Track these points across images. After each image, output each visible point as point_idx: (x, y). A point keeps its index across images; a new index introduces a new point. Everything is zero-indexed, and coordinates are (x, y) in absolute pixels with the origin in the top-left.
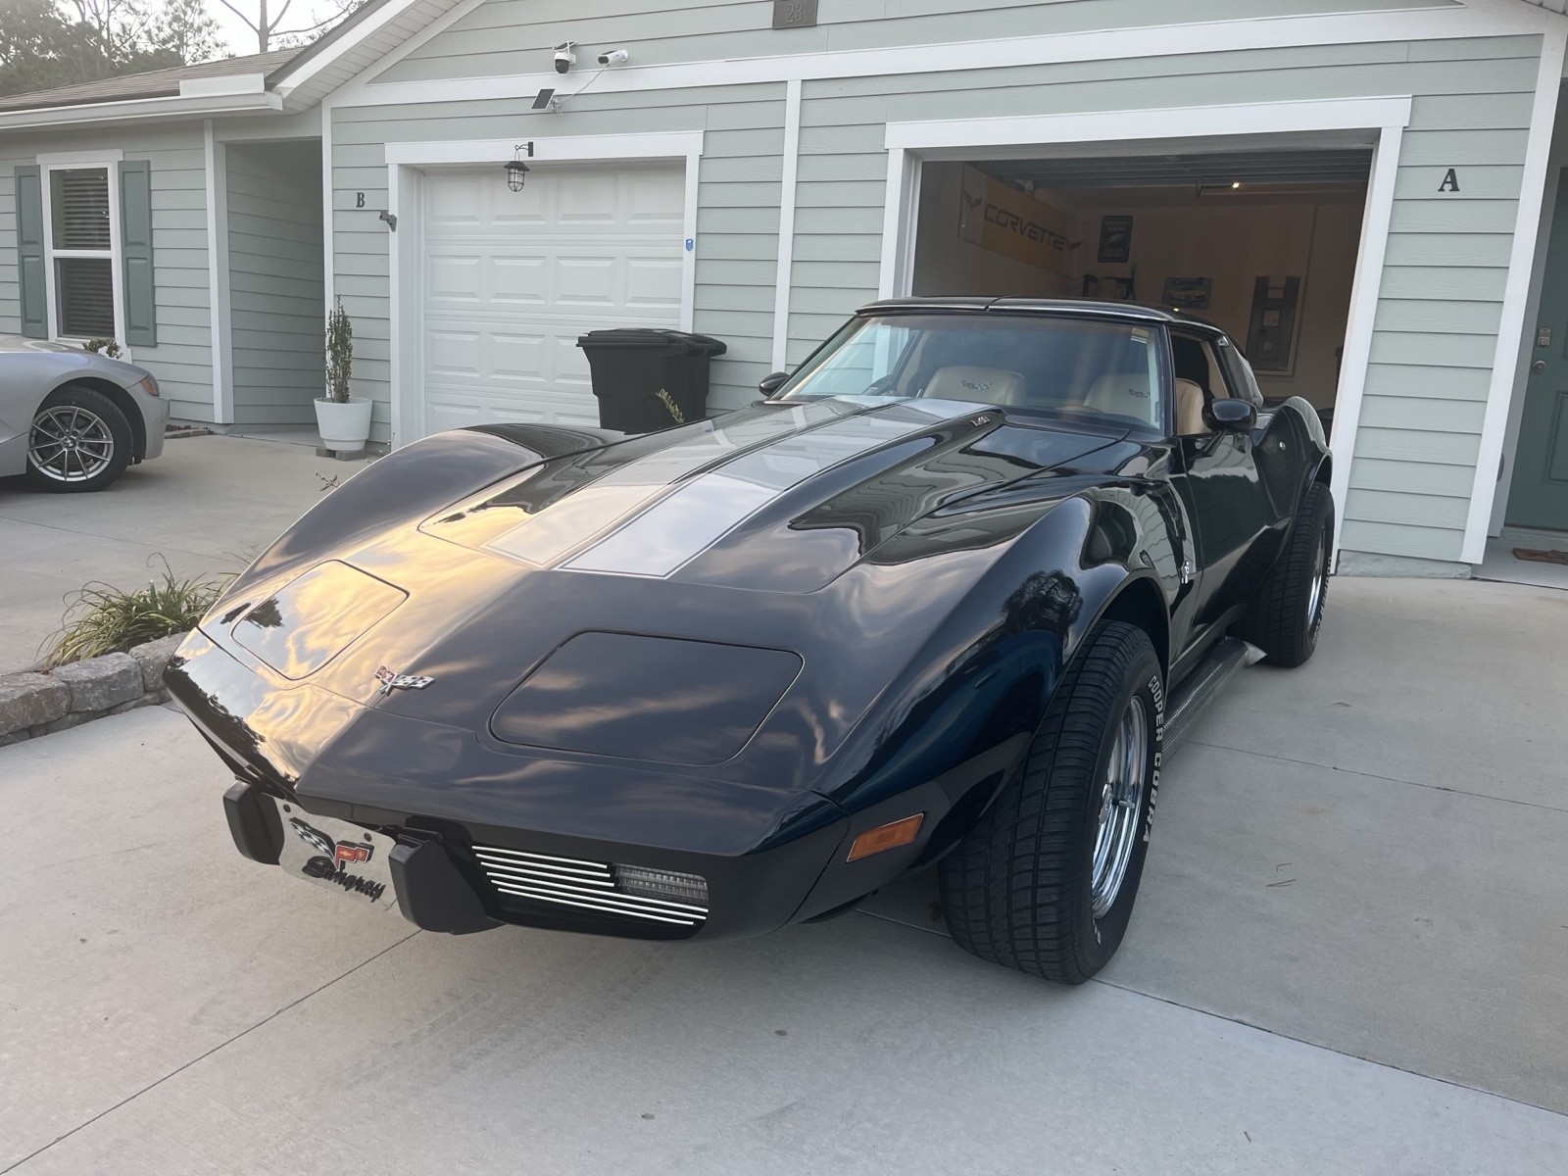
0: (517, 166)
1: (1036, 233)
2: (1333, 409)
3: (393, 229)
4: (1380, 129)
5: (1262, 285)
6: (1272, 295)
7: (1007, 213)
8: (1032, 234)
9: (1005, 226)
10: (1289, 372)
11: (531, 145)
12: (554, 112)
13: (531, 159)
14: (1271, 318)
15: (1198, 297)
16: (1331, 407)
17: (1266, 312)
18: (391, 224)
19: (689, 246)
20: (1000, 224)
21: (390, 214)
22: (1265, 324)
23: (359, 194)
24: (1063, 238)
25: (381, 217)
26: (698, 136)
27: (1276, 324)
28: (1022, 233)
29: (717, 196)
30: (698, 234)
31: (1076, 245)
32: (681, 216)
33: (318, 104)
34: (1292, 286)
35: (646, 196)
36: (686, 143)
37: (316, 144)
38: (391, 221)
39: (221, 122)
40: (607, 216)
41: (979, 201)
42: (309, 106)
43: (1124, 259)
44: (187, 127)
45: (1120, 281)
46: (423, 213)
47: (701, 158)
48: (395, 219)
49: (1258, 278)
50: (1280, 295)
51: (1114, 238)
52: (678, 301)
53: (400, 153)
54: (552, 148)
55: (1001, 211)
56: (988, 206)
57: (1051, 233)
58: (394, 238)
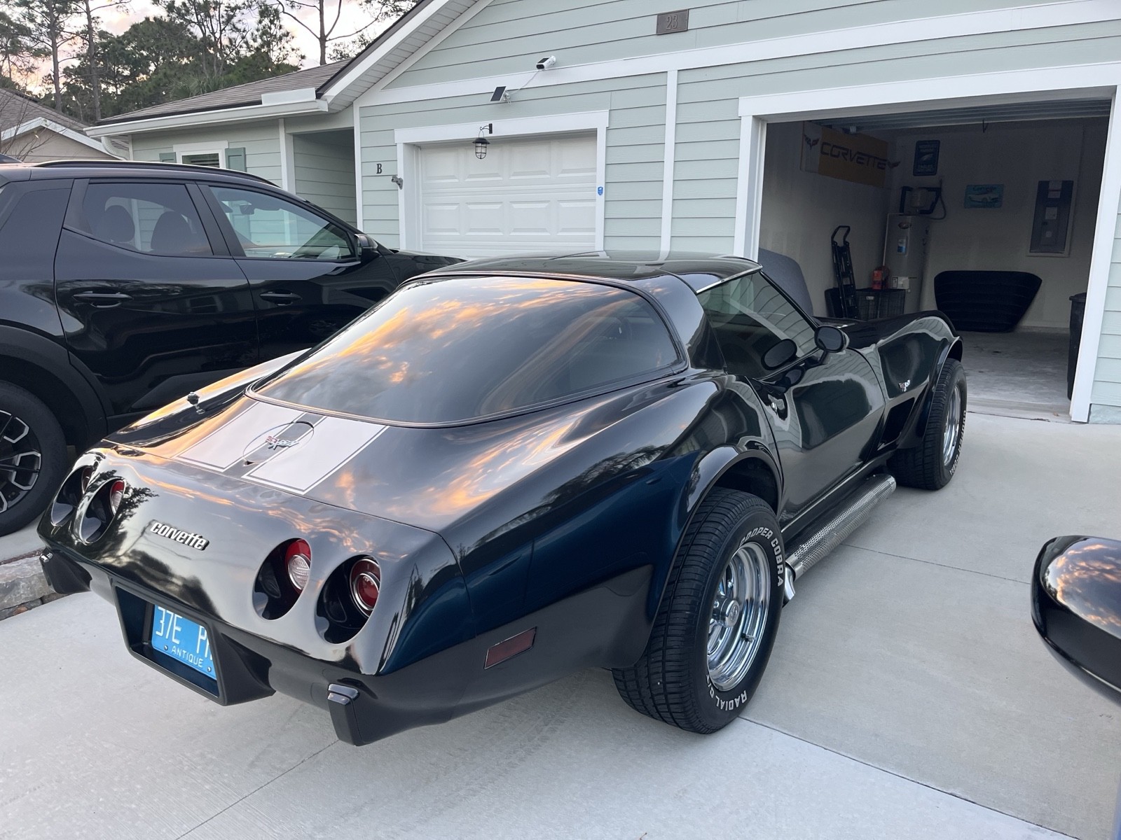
0: (482, 141)
1: (863, 159)
2: (1086, 294)
3: (401, 187)
4: (1116, 86)
5: (1043, 187)
6: (1051, 195)
7: (837, 147)
8: (859, 160)
9: (837, 156)
10: (1066, 252)
11: (491, 126)
12: (506, 102)
13: (491, 135)
14: (1051, 213)
15: (993, 199)
16: (1084, 292)
17: (1047, 208)
18: (399, 184)
19: (600, 192)
20: (835, 156)
21: (399, 177)
22: (1046, 218)
23: (378, 165)
24: (885, 160)
25: (393, 180)
26: (606, 113)
27: (1055, 218)
28: (851, 161)
29: (619, 156)
30: (606, 183)
31: (896, 165)
32: (594, 170)
33: (351, 104)
34: (1067, 187)
35: (571, 155)
36: (597, 119)
37: (350, 132)
38: (399, 182)
39: (290, 120)
40: (544, 173)
41: (816, 142)
42: (345, 106)
43: (934, 173)
44: (268, 124)
45: (930, 189)
46: (420, 176)
47: (608, 129)
48: (402, 181)
49: (1039, 182)
50: (1057, 195)
51: (925, 158)
52: (593, 230)
53: (405, 135)
54: (506, 127)
55: (834, 146)
56: (824, 144)
57: (876, 158)
58: (401, 192)
